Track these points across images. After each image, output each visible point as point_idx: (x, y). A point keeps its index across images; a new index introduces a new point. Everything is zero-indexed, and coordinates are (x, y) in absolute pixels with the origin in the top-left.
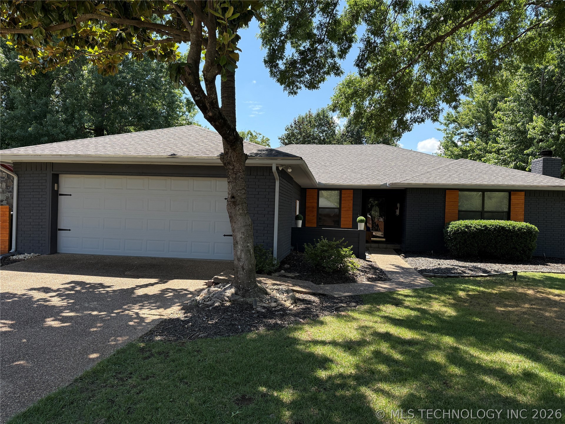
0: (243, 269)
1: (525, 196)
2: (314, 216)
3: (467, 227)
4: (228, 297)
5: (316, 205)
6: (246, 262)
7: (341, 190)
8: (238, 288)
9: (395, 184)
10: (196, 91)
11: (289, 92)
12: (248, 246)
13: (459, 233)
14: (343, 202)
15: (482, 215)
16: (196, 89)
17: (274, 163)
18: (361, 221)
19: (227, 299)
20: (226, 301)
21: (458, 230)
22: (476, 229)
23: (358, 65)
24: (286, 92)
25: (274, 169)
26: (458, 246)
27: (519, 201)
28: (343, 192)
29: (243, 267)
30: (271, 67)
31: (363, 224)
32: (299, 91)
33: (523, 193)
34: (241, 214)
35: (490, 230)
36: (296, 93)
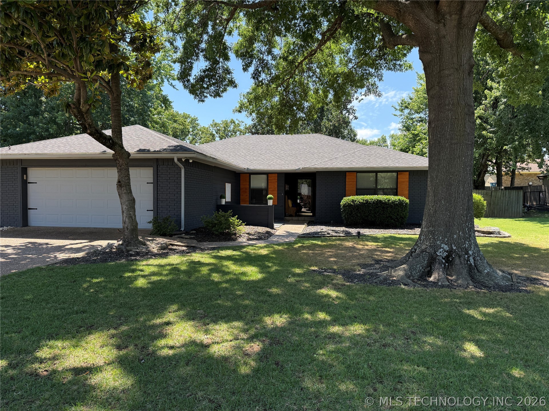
0: (128, 229)
1: (409, 175)
2: (247, 196)
3: (353, 201)
4: (115, 246)
5: (248, 186)
6: (129, 225)
7: (267, 174)
8: (124, 241)
9: (305, 168)
10: (79, 118)
11: (199, 101)
12: (130, 214)
13: (346, 206)
14: (269, 184)
15: (375, 192)
16: (79, 117)
17: (175, 157)
18: (270, 198)
19: (115, 247)
20: (114, 249)
21: (346, 204)
22: (360, 202)
23: (254, 78)
24: (197, 100)
25: (176, 160)
26: (346, 217)
27: (405, 179)
28: (270, 175)
29: (127, 227)
30: (184, 82)
31: (272, 201)
32: (206, 99)
33: (408, 173)
34: (125, 193)
35: (370, 203)
36: (203, 101)
